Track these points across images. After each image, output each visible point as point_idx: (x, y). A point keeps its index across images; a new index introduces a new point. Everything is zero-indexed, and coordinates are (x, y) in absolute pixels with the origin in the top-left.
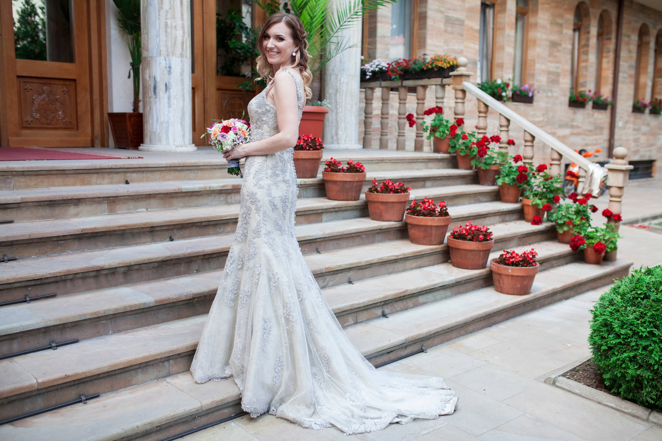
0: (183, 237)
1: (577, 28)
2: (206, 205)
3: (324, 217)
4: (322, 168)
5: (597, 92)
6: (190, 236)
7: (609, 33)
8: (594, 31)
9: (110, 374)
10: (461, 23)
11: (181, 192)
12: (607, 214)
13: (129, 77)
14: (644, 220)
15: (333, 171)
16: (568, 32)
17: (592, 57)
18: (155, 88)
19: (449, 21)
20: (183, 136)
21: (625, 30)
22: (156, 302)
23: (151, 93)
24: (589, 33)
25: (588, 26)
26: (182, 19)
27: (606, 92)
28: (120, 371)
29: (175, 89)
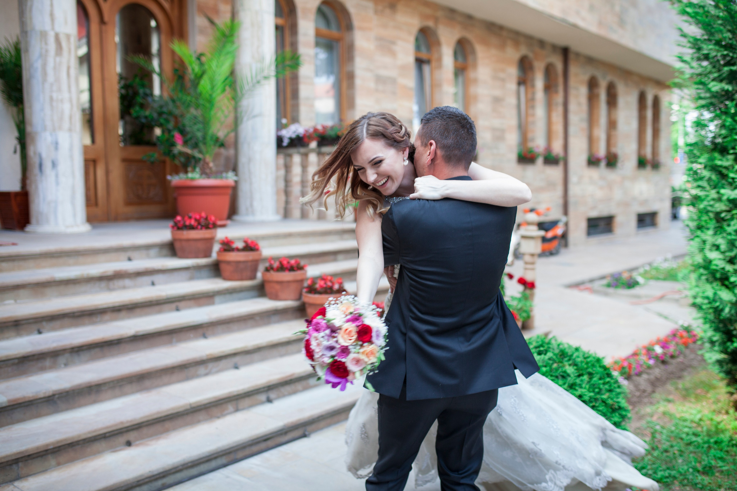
0: (54, 329)
1: (522, 82)
2: (85, 293)
3: (217, 299)
4: (216, 247)
5: (548, 148)
6: (62, 327)
7: (556, 86)
8: (539, 83)
10: (393, 81)
11: (55, 281)
12: (522, 281)
13: (15, 152)
14: (592, 281)
15: (225, 250)
16: (512, 86)
17: (540, 111)
18: (41, 166)
19: (379, 79)
20: (75, 215)
21: (572, 81)
22: (9, 401)
23: (36, 170)
24: (533, 86)
25: (533, 80)
26: (70, 91)
27: (557, 148)
29: (64, 166)
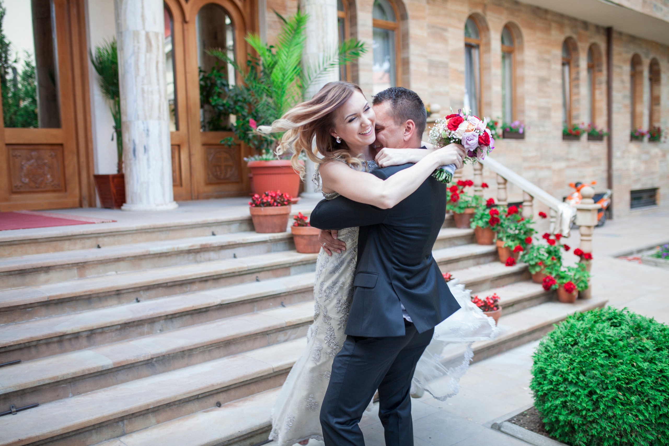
0: (150, 298)
1: (566, 62)
2: (175, 265)
3: (292, 270)
4: (291, 222)
5: (592, 125)
6: (157, 297)
7: (600, 65)
8: (583, 63)
9: (64, 436)
10: (445, 65)
11: (149, 255)
12: (578, 252)
13: (112, 139)
14: (639, 251)
15: (299, 225)
16: (558, 67)
17: (584, 90)
18: (134, 151)
19: (432, 64)
20: (164, 195)
21: (616, 60)
22: (114, 364)
23: (131, 155)
24: (578, 66)
25: (577, 60)
27: (601, 124)
28: (74, 433)
29: (154, 151)
